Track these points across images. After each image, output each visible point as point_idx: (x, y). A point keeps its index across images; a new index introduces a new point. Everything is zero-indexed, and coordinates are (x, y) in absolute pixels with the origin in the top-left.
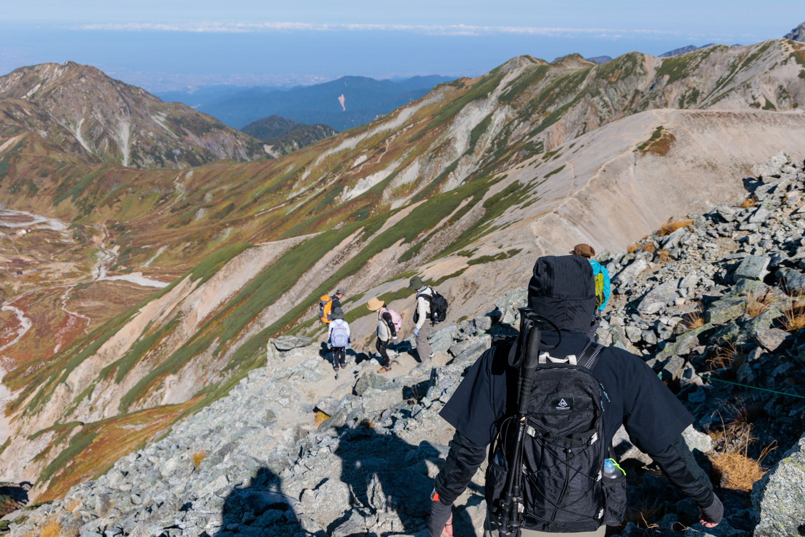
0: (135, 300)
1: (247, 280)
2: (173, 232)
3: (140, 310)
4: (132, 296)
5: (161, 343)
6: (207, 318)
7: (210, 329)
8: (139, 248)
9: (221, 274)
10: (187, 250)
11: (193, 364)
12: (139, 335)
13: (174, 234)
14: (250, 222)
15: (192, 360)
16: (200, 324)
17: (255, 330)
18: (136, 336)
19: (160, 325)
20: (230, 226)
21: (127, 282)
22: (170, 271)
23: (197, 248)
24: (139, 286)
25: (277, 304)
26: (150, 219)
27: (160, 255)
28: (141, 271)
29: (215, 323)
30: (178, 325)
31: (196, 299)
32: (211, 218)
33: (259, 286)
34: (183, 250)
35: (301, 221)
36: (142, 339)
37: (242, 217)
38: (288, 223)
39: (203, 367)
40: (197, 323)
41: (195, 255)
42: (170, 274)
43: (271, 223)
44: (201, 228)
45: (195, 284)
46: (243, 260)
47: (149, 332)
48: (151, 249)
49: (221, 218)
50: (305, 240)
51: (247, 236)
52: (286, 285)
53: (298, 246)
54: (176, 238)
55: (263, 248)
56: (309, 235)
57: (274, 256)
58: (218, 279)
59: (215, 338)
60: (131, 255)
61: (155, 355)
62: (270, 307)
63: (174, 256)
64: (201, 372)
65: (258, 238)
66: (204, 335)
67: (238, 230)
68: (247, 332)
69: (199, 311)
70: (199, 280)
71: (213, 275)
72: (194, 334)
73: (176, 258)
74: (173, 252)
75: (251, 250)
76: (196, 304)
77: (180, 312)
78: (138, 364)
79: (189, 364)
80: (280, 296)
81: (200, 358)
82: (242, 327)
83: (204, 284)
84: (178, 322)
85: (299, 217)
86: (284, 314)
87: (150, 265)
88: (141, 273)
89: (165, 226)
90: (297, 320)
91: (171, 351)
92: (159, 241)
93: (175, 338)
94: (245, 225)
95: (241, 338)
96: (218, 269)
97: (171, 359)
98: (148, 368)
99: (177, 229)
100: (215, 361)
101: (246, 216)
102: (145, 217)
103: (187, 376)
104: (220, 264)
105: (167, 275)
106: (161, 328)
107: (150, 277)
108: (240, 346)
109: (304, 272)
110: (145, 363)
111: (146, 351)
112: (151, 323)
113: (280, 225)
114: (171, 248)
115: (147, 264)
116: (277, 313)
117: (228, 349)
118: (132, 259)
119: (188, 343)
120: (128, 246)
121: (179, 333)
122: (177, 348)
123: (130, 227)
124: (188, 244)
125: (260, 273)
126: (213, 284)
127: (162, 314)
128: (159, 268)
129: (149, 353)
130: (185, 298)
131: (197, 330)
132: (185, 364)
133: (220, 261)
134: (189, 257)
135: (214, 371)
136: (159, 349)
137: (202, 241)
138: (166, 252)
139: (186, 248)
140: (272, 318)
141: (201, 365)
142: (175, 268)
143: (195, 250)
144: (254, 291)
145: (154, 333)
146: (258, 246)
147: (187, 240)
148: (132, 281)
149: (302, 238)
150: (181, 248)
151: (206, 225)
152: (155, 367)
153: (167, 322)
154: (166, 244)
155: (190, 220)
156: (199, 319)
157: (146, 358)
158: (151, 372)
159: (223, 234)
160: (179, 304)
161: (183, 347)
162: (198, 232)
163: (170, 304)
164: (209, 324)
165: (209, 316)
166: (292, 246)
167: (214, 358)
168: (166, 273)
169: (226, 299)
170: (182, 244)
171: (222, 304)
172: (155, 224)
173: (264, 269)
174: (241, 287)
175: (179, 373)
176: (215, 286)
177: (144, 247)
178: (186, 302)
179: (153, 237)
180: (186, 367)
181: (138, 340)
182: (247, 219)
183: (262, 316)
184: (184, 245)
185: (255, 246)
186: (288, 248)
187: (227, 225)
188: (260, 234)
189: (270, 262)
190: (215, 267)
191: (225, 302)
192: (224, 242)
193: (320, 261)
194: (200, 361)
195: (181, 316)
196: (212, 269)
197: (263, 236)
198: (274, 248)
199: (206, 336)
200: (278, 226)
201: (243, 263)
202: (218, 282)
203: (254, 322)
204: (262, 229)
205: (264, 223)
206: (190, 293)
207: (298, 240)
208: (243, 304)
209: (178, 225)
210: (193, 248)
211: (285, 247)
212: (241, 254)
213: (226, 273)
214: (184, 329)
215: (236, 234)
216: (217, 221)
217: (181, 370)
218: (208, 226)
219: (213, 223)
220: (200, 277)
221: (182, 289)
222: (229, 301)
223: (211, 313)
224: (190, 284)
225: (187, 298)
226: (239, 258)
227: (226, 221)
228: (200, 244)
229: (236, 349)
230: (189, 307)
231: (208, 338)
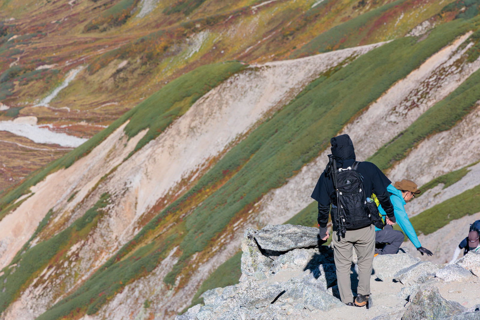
0: (24, 170)
1: (234, 136)
2: (96, 39)
3: (33, 189)
4: (18, 162)
5: (69, 253)
6: (156, 208)
7: (160, 231)
8: (33, 69)
9: (183, 123)
10: (122, 75)
11: (127, 297)
12: (29, 236)
13: (97, 43)
14: (242, 21)
15: (127, 288)
16: (143, 220)
18: (24, 239)
19: (67, 220)
20: (203, 29)
21: (9, 135)
22: (89, 116)
23: (139, 71)
24: (32, 142)
25: (292, 184)
26: (54, 13)
27: (71, 84)
28: (35, 114)
29: (170, 219)
30: (100, 221)
31: (136, 170)
32: (167, 12)
33: (257, 149)
34: (114, 75)
35: (343, 20)
36: (34, 244)
37: (228, 11)
38: (318, 24)
39: (147, 305)
40: (136, 218)
42: (88, 120)
43: (282, 23)
44: (148, 32)
45: (134, 142)
46: (227, 95)
47: (47, 232)
48: (54, 73)
49: (187, 14)
50: (350, 58)
51: (237, 49)
52: (310, 149)
53: (336, 69)
54: (100, 52)
55: (266, 73)
56: (358, 49)
57: (286, 89)
58: (179, 133)
59: (171, 249)
60: (17, 83)
61: (57, 276)
62: (278, 192)
63: (96, 86)
64: (142, 314)
65: (257, 53)
66: (149, 241)
67: (217, 37)
68: (232, 238)
69: (142, 194)
70: (142, 134)
71: (169, 124)
72: (130, 238)
73: (100, 90)
74: (94, 78)
75: (242, 76)
76: (136, 181)
77: (106, 195)
78: (27, 292)
79: (120, 297)
80: (298, 170)
81: (141, 286)
82: (222, 230)
83: (152, 142)
84: (102, 214)
85: (338, 12)
87: (51, 103)
88: (35, 119)
89: (81, 27)
91: (87, 270)
92: (70, 56)
93: (95, 246)
94: (232, 28)
95: (220, 251)
96: (178, 114)
97: (87, 286)
98: (44, 301)
99: (103, 34)
100: (170, 293)
101: (235, 8)
102: (43, 10)
104: (182, 104)
105: (83, 123)
106: (69, 225)
107: (51, 126)
109: (346, 123)
110: (39, 291)
111: (41, 268)
112: (51, 213)
113: (301, 28)
114: (91, 71)
115: (46, 102)
116: (291, 204)
117: (194, 270)
118: (19, 92)
119: (118, 257)
120: (11, 65)
121: (102, 236)
122: (98, 264)
123: (17, 30)
124: (124, 63)
125: (259, 123)
126: (168, 143)
127: (71, 198)
128: (69, 109)
129: (47, 273)
130: (115, 169)
131: (137, 232)
132: (112, 296)
133: (183, 98)
134: (124, 89)
135: (166, 313)
136: (66, 264)
137: (150, 57)
138: (81, 78)
139: (119, 71)
140: (281, 214)
141: (142, 301)
142: (97, 110)
143: (136, 74)
144: (247, 159)
145: (57, 234)
146: (257, 69)
147: (122, 55)
148: (19, 134)
149: (345, 53)
150: (110, 70)
151: (157, 26)
152: (58, 300)
153: (80, 214)
154: (82, 63)
155: (127, 17)
156: (141, 210)
157: (41, 281)
158: (49, 308)
159: (190, 44)
160: (104, 179)
161: (110, 263)
162: (143, 40)
163: (88, 178)
164: (159, 220)
165: (160, 204)
166: (323, 69)
167: (168, 288)
168: (81, 120)
169: (193, 173)
170: (112, 64)
171: (184, 182)
172: (62, 24)
173: (267, 114)
174: (222, 149)
175: (101, 313)
176: (172, 146)
177: (40, 68)
178: (117, 175)
179: (59, 48)
180: (114, 303)
181: (26, 246)
182: (236, 16)
183: (261, 208)
184: (116, 64)
185: (251, 69)
186: (315, 74)
187: (198, 26)
188: (260, 45)
189: (280, 102)
190: (172, 110)
191: (190, 177)
192: (191, 61)
193: (379, 100)
194: (140, 292)
195: (107, 203)
196: (167, 113)
197: (268, 48)
198: (287, 74)
199: (153, 243)
200: (298, 30)
201: (227, 103)
202: (177, 138)
203: (245, 220)
204: (264, 36)
205: (269, 23)
206: (125, 160)
207: (335, 58)
208: (224, 183)
209: (105, 25)
210: (133, 72)
211: (310, 71)
212: (224, 85)
213: (193, 120)
214: (112, 228)
215: (215, 45)
216: (179, 19)
217: (104, 307)
218: (161, 29)
219: (170, 23)
220: (144, 129)
221: (111, 151)
222: (198, 178)
223: (163, 199)
224: (124, 141)
225: (119, 169)
226: (219, 93)
227: (196, 19)
228: (145, 64)
229: (210, 271)
230: (122, 186)
231: (156, 247)
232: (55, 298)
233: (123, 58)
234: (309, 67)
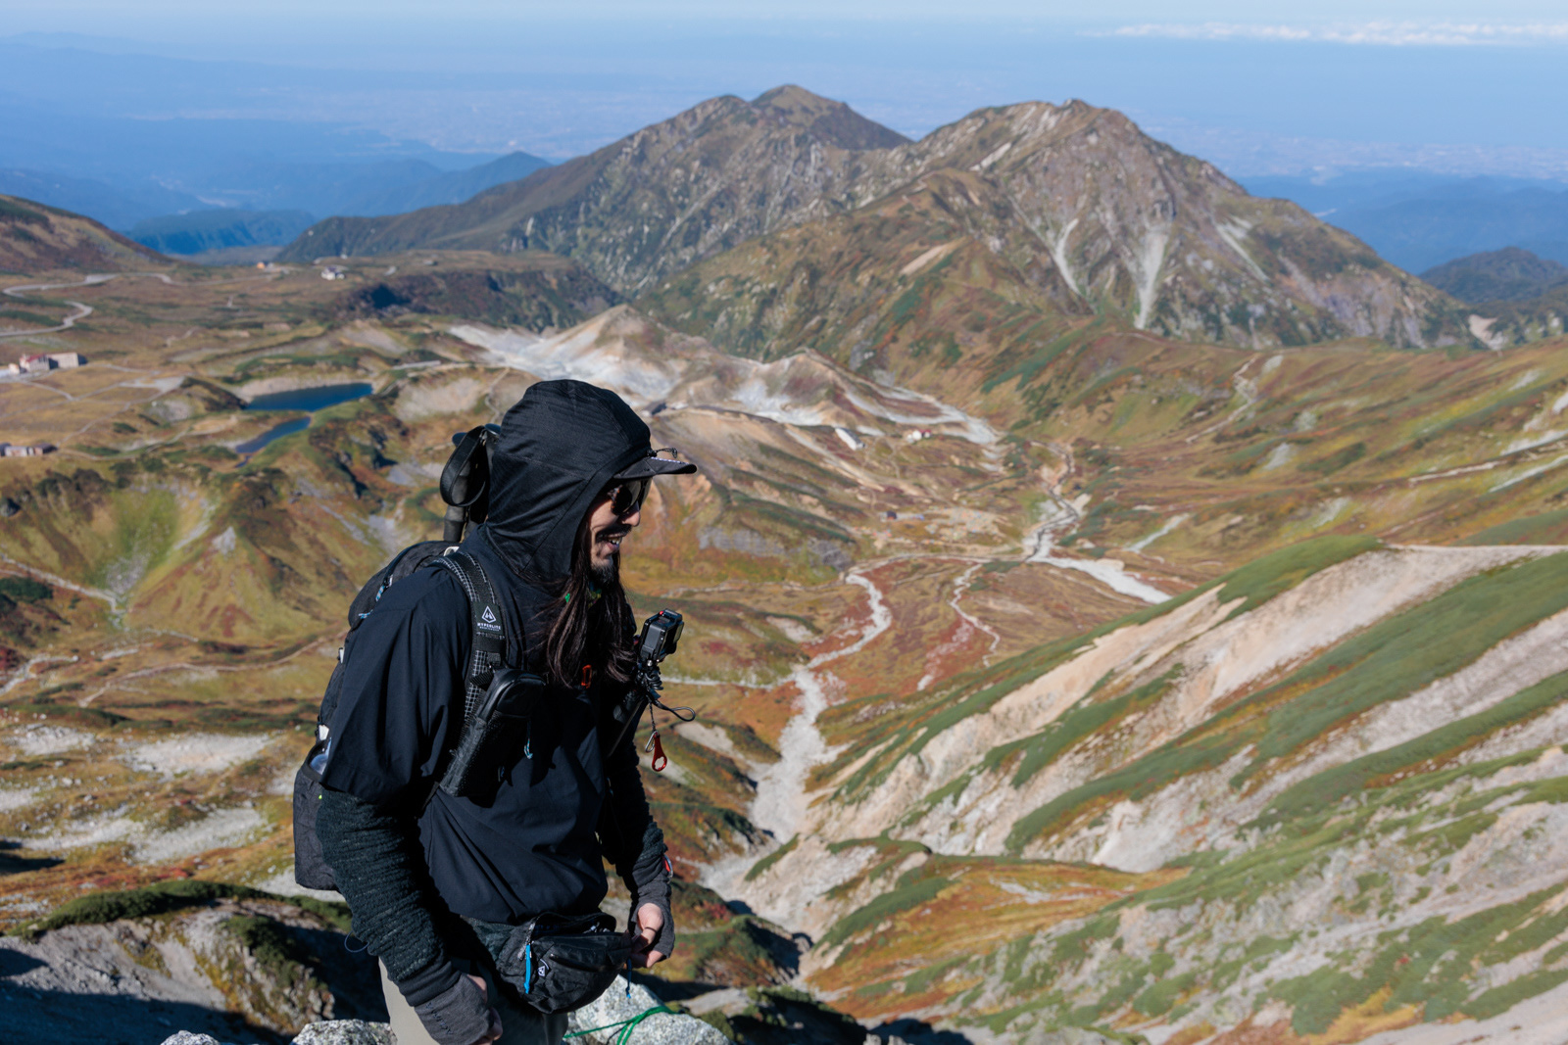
0: (1098, 620)
1: (1351, 626)
2: (1210, 486)
3: (1097, 641)
4: (1092, 609)
5: (1123, 724)
6: (1236, 693)
7: (1238, 721)
8: (1129, 507)
9: (1290, 599)
10: (1233, 532)
11: (1181, 791)
12: (1082, 694)
13: (1211, 491)
14: (1393, 494)
15: (1182, 781)
16: (1217, 705)
17: (1343, 751)
18: (1075, 695)
19: (1129, 684)
20: (1342, 495)
21: (1087, 576)
22: (1185, 572)
23: (1254, 531)
24: (1112, 590)
25: (1415, 700)
26: (1167, 449)
27: (1171, 533)
28: (1122, 559)
29: (1252, 710)
30: (1166, 694)
31: (1222, 643)
32: (1302, 469)
33: (1379, 647)
34: (1223, 531)
35: (1529, 513)
36: (1085, 704)
37: (1378, 479)
38: (1493, 513)
39: (1203, 805)
40: (1210, 700)
41: (1245, 547)
42: (1183, 577)
43: (1447, 505)
44: (1274, 488)
45: (1225, 610)
46: (1352, 576)
47: (1102, 693)
48: (1154, 516)
49: (1326, 474)
50: (1526, 559)
51: (1381, 525)
52: (1448, 661)
53: (1503, 569)
54: (1213, 501)
55: (1408, 558)
56: (1538, 548)
57: (1432, 581)
58: (1282, 609)
59: (1245, 745)
60: (1108, 520)
61: (1104, 747)
62: (1395, 706)
63: (1199, 540)
64: (1194, 816)
65: (1406, 535)
66: (1221, 730)
67: (1359, 507)
68: (1324, 750)
69: (1223, 673)
70: (1237, 603)
71: (1273, 597)
72: (1199, 723)
73: (1204, 545)
74: (1200, 530)
75: (1376, 556)
76: (1219, 657)
77: (1179, 666)
78: (1066, 757)
79: (1172, 788)
80: (1427, 684)
81: (1200, 782)
82: (1314, 736)
83: (1247, 614)
84: (1170, 686)
85: (1523, 503)
86: (1427, 729)
87: (1143, 550)
88: (1121, 564)
89: (1196, 469)
90: (1457, 753)
91: (1141, 748)
92: (1175, 500)
93: (1155, 722)
94: (1380, 500)
95: (1306, 762)
96: (1286, 587)
97: (1136, 767)
98: (1083, 773)
99: (1219, 482)
100: (1233, 798)
101: (1388, 477)
102: (1156, 443)
103: (1162, 815)
104: (1293, 576)
105: (1176, 579)
106: (1129, 691)
107: (1138, 575)
108: (1299, 779)
109: (1503, 638)
110: (1079, 759)
111: (1087, 734)
112: (1112, 674)
113: (1470, 515)
114: (1197, 521)
115: (1137, 547)
116: (1410, 724)
117: (1269, 778)
118: (1109, 531)
119: (1180, 741)
120: (1107, 499)
121: (1165, 712)
122: (1155, 744)
123: (1121, 461)
124: (1237, 519)
125: (1388, 616)
126: (1266, 619)
127: (1138, 660)
128: (1162, 560)
129: (1093, 740)
130: (1195, 638)
131: (1208, 717)
132: (1163, 785)
133: (1295, 569)
134: (1232, 549)
135: (1224, 821)
136: (1117, 736)
137: (1270, 517)
138: (1183, 528)
139: (1230, 527)
140: (1394, 734)
141: (1198, 799)
142: (1195, 567)
143: (1250, 534)
144: (1362, 657)
145: (1113, 698)
146: (1397, 551)
147: (1237, 509)
148: (1099, 577)
149: (1520, 551)
150: (1220, 524)
151: (1287, 483)
152: (1099, 775)
153: (1144, 681)
154: (1188, 510)
155: (1252, 467)
156: (1218, 692)
157: (1084, 749)
158: (1088, 783)
159: (1324, 510)
160: (1181, 647)
161: (1169, 747)
162: (1266, 496)
163: (1162, 642)
164: (1237, 709)
165: (1243, 689)
166: (1485, 565)
167: (1232, 791)
168: (1173, 575)
169: (1291, 661)
170: (1223, 518)
171: (1278, 669)
172: (1174, 463)
173: (1400, 608)
174: (1333, 639)
175: (1146, 801)
176: (1271, 624)
177: (1139, 508)
178: (1197, 646)
179: (1164, 489)
180: (1164, 794)
181: (1076, 705)
182: (1388, 486)
183: (1369, 720)
184: (1228, 519)
185: (1390, 550)
186: (1473, 570)
187: (1337, 490)
188: (1412, 527)
189: (1420, 596)
190: (1280, 580)
191: (1286, 665)
192: (1321, 530)
193: (1555, 618)
194: (1198, 789)
195: (1179, 675)
196: (1273, 583)
197: (1421, 531)
198: (1436, 563)
199: (1225, 735)
200: (1465, 515)
201: (1351, 586)
202: (1279, 615)
203: (1345, 732)
204: (1420, 515)
205: (1429, 502)
206: (1211, 629)
207: (1505, 555)
208: (1328, 681)
209: (1224, 472)
210: (1246, 530)
211: (1467, 565)
212: (1350, 563)
213: (1303, 598)
214: (1180, 705)
215: (1355, 516)
216: (1315, 479)
217: (1151, 796)
218: (1291, 486)
219: (1304, 482)
220: (1240, 596)
221: (1196, 616)
222: (1296, 668)
223: (1248, 685)
224: (1214, 606)
225: (1201, 638)
226: (1343, 571)
227: (1336, 481)
228: (1262, 524)
229: (1288, 784)
230: (1200, 659)
231: (1228, 739)
232: (1097, 772)
233: (1237, 512)
234: (1466, 560)
